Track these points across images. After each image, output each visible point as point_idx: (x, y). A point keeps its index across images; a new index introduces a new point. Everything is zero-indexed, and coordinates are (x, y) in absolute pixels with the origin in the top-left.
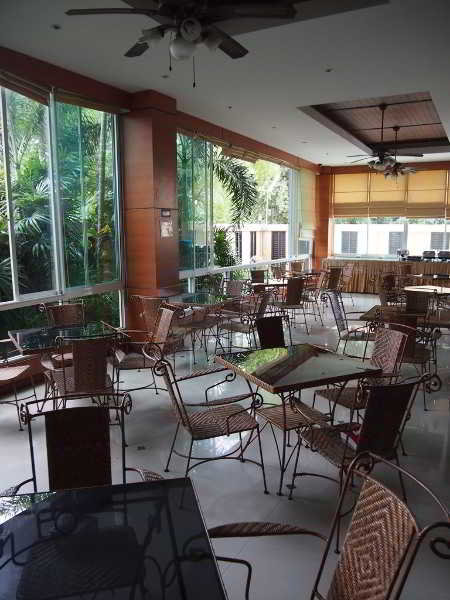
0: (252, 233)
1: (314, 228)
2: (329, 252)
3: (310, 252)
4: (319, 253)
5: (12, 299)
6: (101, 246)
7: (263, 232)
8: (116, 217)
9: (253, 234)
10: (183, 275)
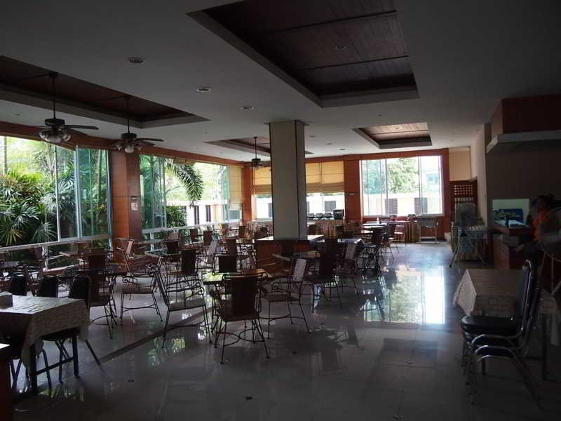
0: (207, 206)
1: (239, 202)
2: (253, 217)
3: (241, 218)
4: (246, 218)
5: (57, 240)
6: (99, 217)
7: (215, 205)
8: (108, 200)
9: (208, 208)
10: (144, 231)
